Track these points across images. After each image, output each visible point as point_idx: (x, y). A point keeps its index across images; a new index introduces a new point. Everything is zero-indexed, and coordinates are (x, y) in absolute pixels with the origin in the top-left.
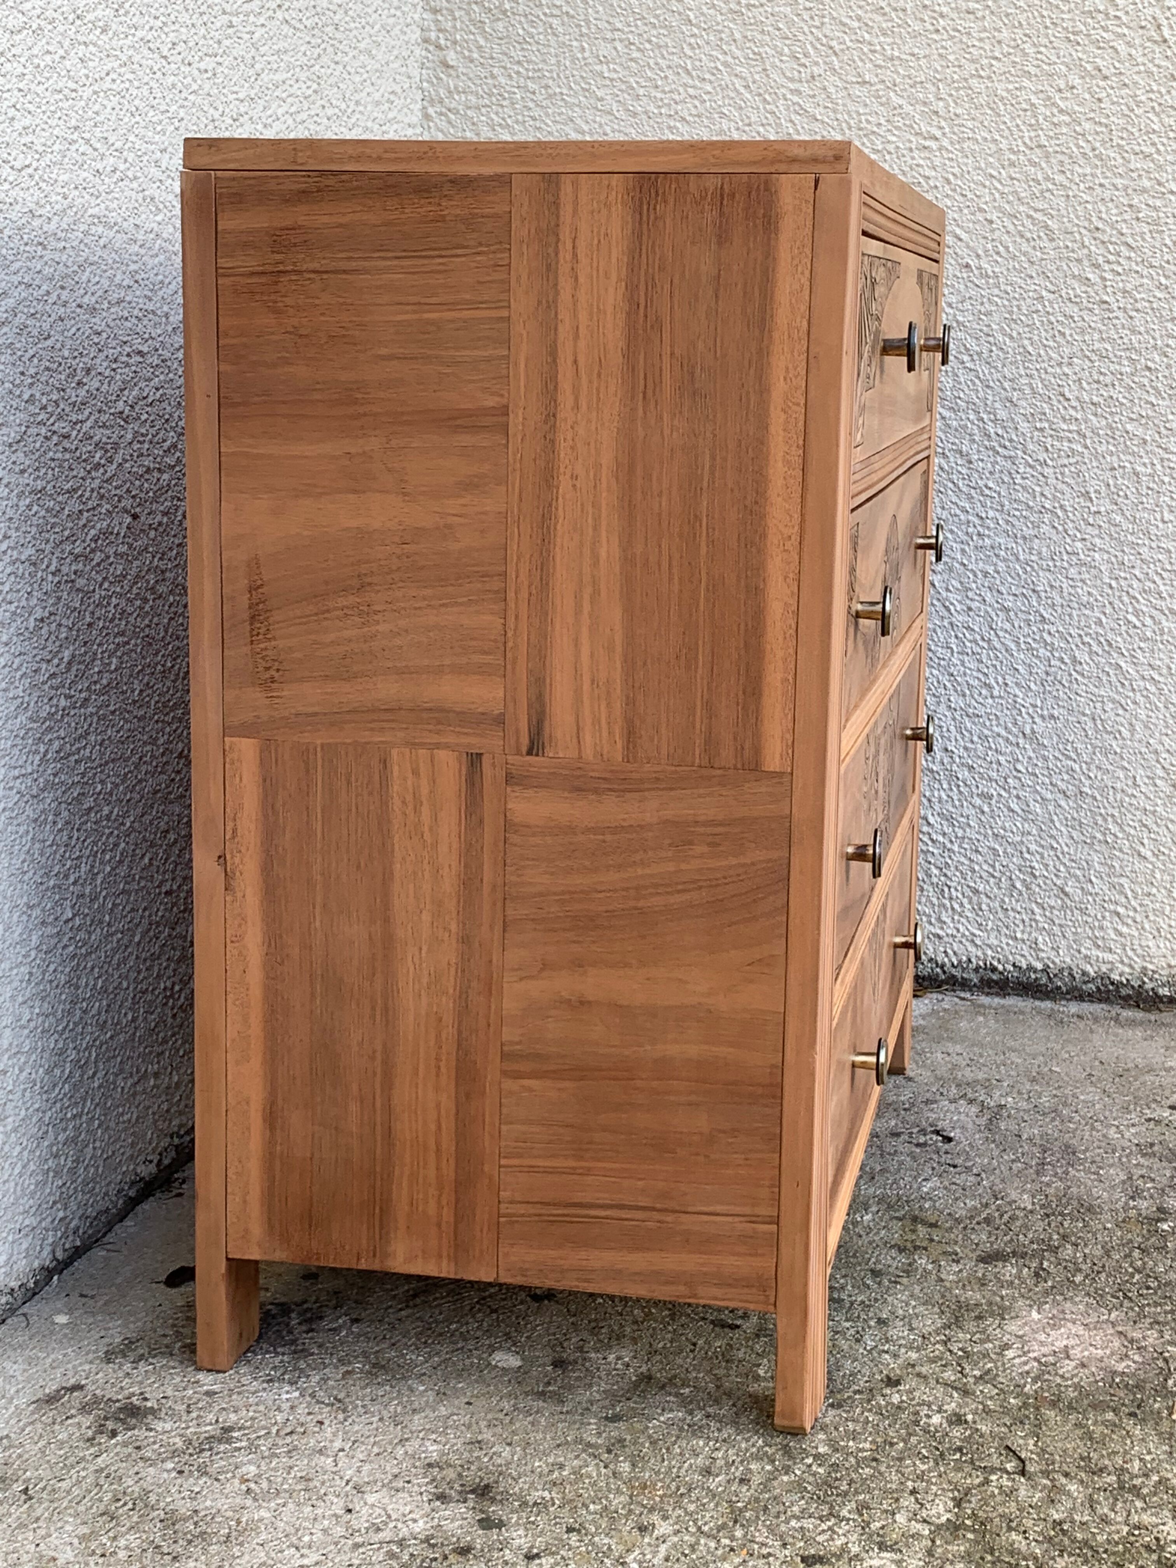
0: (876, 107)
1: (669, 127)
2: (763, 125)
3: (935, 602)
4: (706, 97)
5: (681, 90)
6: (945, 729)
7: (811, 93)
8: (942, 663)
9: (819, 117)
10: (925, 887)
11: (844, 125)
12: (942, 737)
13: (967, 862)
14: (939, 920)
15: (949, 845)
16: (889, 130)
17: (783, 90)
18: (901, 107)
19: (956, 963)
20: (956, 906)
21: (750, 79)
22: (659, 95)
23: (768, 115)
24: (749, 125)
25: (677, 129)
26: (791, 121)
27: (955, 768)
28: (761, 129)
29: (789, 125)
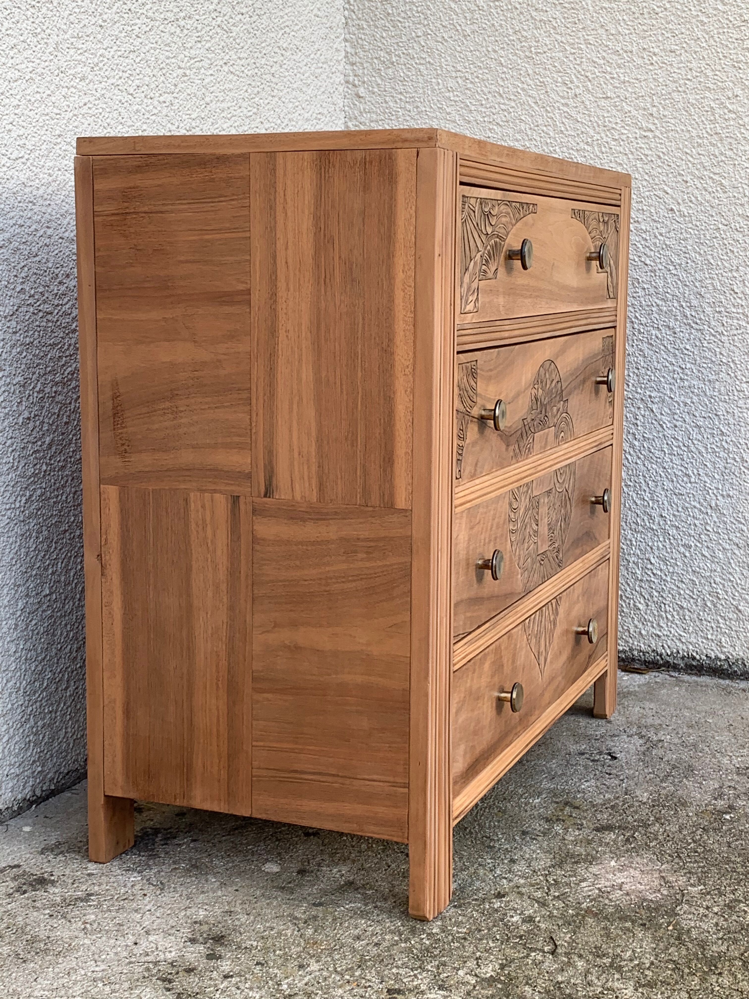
0: (614, 112)
1: (490, 129)
2: (546, 126)
3: (654, 421)
4: (511, 110)
5: (497, 106)
6: (660, 503)
7: (575, 105)
8: (659, 460)
9: (579, 120)
10: (649, 604)
11: (595, 124)
12: (659, 507)
13: (675, 588)
14: (659, 625)
15: (664, 577)
16: (622, 127)
17: (558, 104)
18: (630, 112)
19: (669, 653)
20: (669, 617)
21: (538, 98)
22: (483, 110)
23: (549, 120)
24: (538, 126)
25: (494, 130)
26: (563, 123)
27: (667, 527)
28: (545, 128)
29: (561, 125)
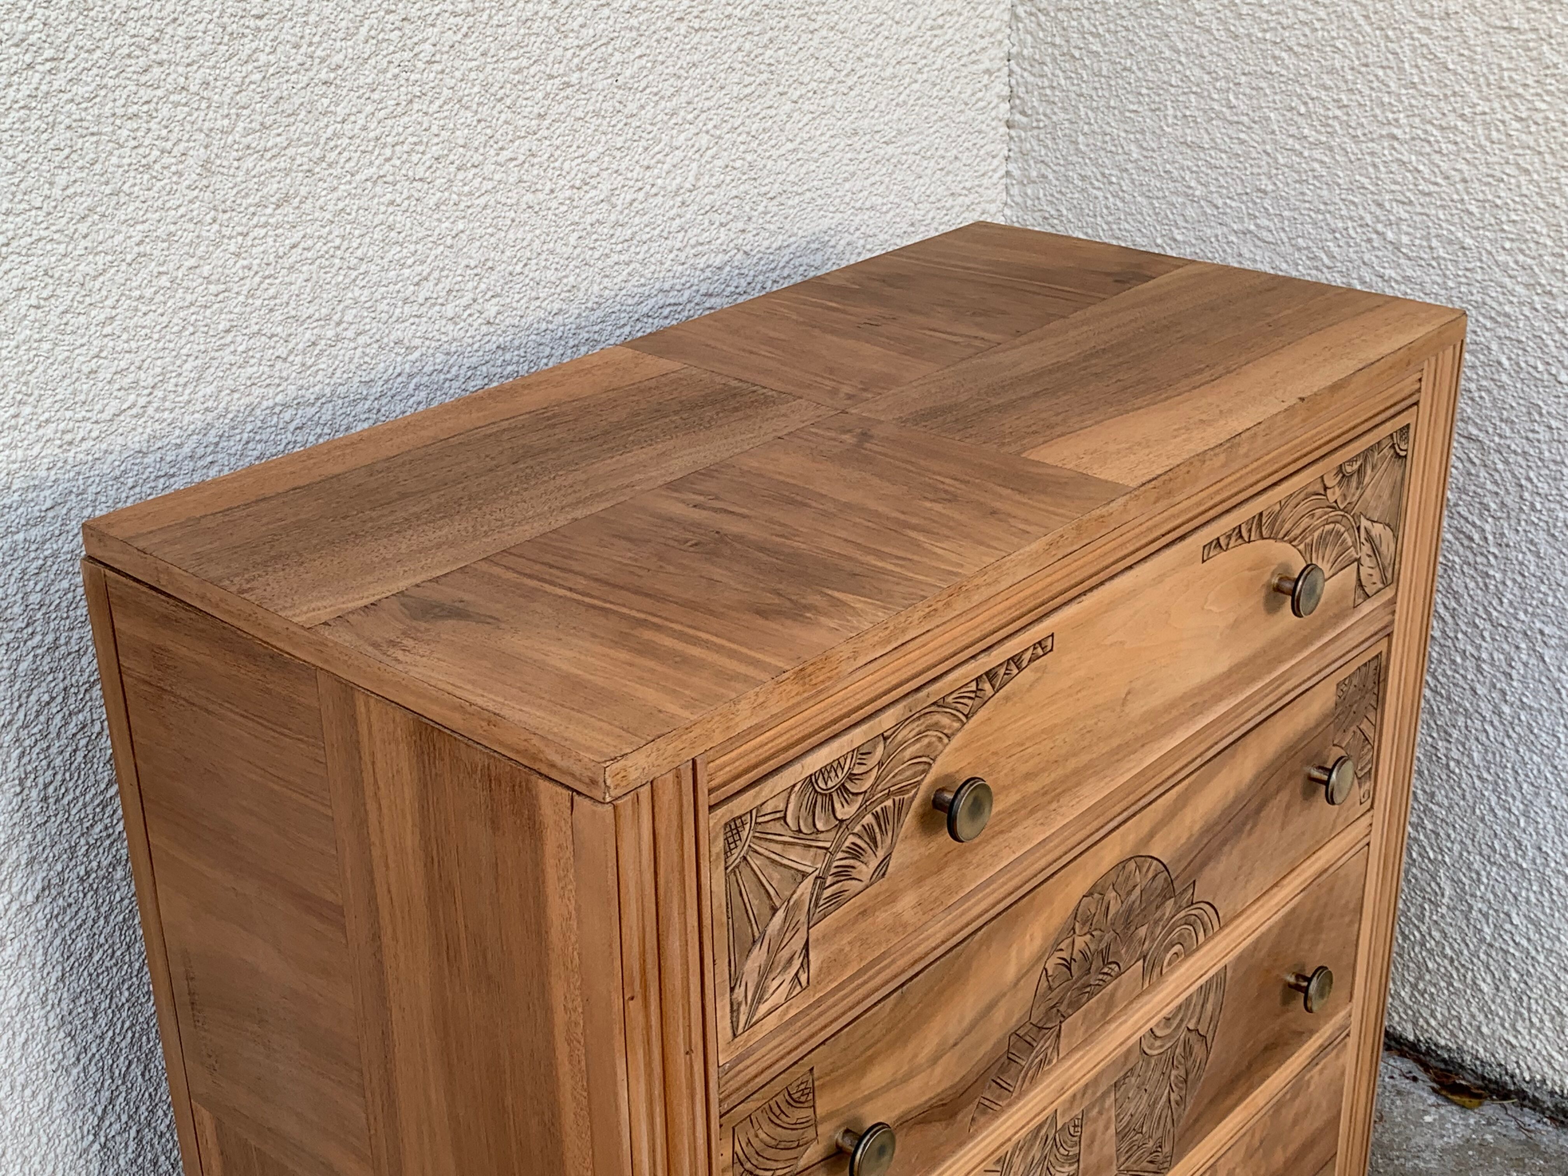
0: (1524, 62)
1: (1274, 57)
2: (1382, 67)
4: (1318, 25)
5: (1290, 12)
7: (1444, 34)
8: (1546, 751)
9: (1451, 66)
10: (1501, 988)
11: (1482, 79)
12: (1538, 833)
13: (1552, 978)
14: (1514, 1027)
15: (1533, 953)
16: (1537, 94)
17: (1410, 27)
18: (1556, 66)
19: (1528, 1078)
20: (1534, 1020)
21: (1371, 9)
22: (1265, 16)
23: (1390, 56)
24: (1366, 65)
25: (1283, 60)
26: (1417, 66)
27: (1548, 872)
28: (1380, 73)
29: (1414, 71)
